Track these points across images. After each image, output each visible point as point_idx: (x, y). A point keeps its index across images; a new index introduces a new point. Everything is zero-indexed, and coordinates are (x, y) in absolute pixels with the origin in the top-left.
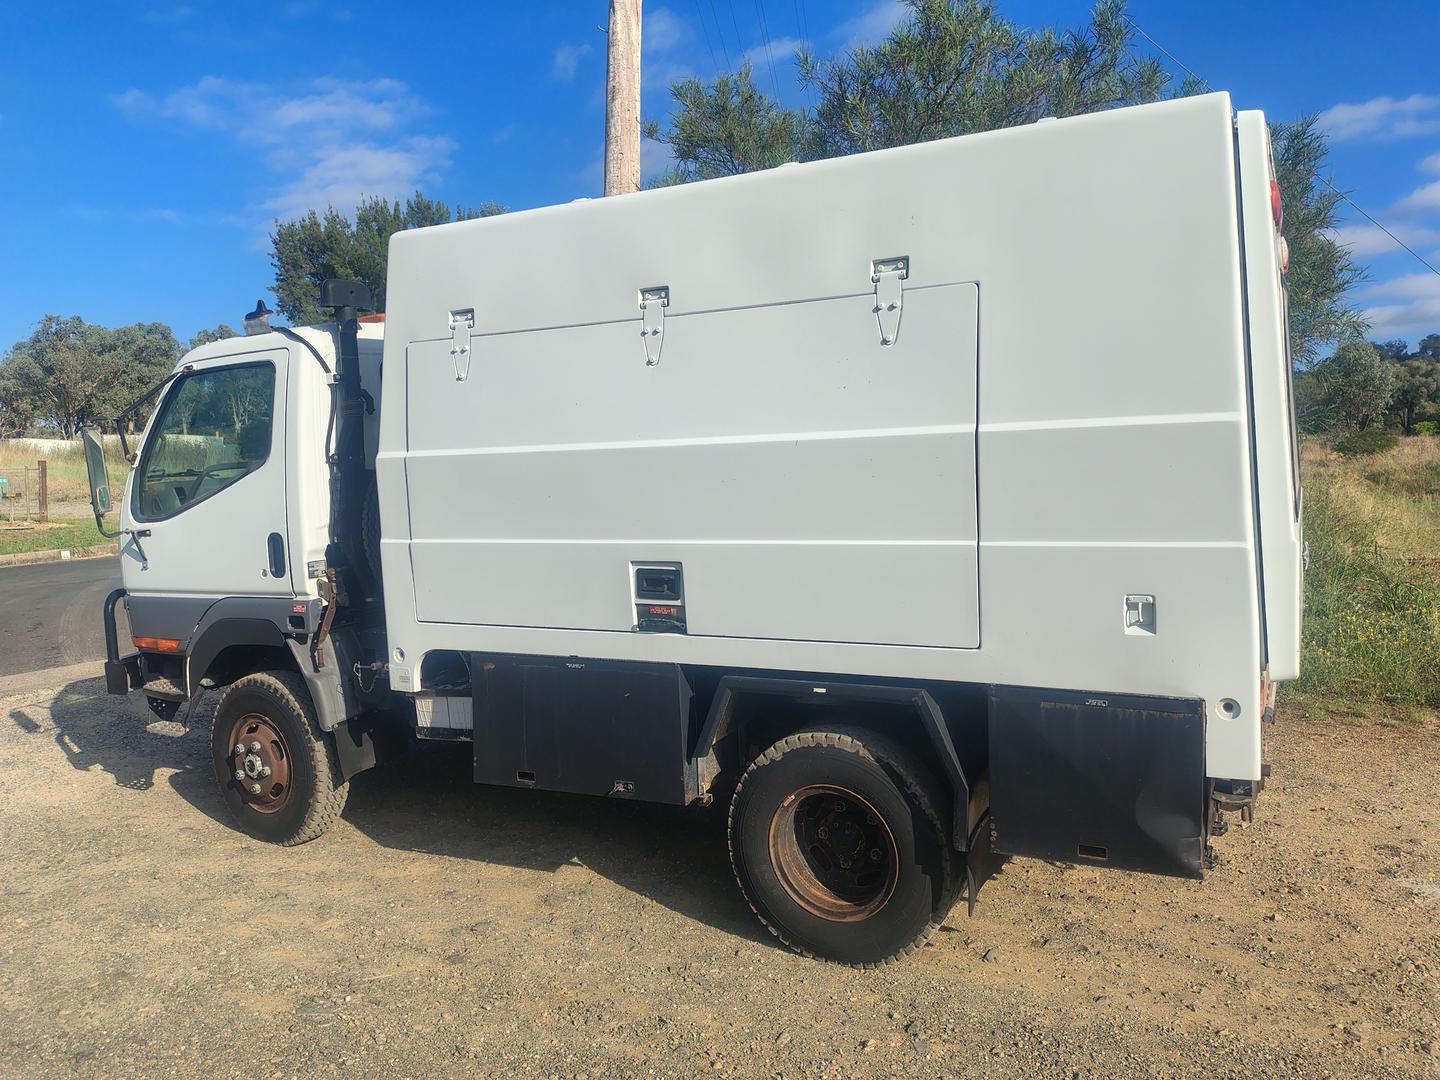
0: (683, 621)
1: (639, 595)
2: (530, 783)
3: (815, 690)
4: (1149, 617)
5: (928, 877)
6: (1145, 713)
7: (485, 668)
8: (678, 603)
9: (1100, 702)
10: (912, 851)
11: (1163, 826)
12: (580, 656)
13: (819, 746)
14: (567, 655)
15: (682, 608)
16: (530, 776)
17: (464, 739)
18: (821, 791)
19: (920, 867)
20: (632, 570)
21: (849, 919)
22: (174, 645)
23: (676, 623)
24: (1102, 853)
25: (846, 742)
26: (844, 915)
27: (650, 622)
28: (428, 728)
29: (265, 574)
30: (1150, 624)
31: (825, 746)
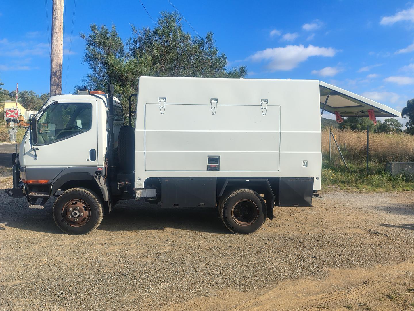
0: (219, 168)
1: (209, 163)
2: (177, 206)
3: (247, 181)
4: (306, 164)
5: (264, 214)
6: (305, 180)
7: (166, 181)
8: (218, 164)
9: (298, 179)
10: (261, 210)
11: (307, 199)
12: (192, 177)
13: (243, 192)
14: (189, 177)
15: (219, 166)
16: (178, 205)
17: (150, 199)
18: (243, 201)
19: (262, 212)
20: (208, 157)
21: (247, 225)
22: (46, 181)
23: (217, 169)
24: (298, 204)
25: (248, 191)
26: (247, 224)
27: (210, 169)
28: (139, 198)
29: (88, 160)
30: (306, 165)
31: (244, 192)
